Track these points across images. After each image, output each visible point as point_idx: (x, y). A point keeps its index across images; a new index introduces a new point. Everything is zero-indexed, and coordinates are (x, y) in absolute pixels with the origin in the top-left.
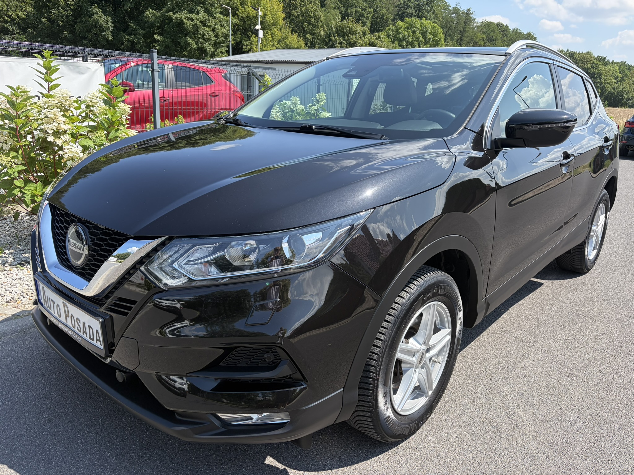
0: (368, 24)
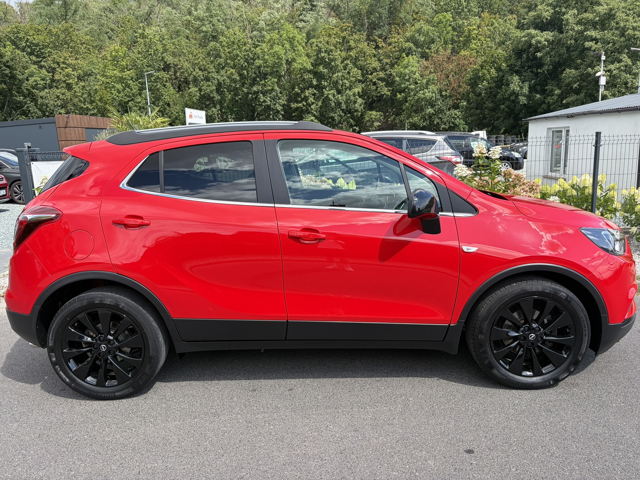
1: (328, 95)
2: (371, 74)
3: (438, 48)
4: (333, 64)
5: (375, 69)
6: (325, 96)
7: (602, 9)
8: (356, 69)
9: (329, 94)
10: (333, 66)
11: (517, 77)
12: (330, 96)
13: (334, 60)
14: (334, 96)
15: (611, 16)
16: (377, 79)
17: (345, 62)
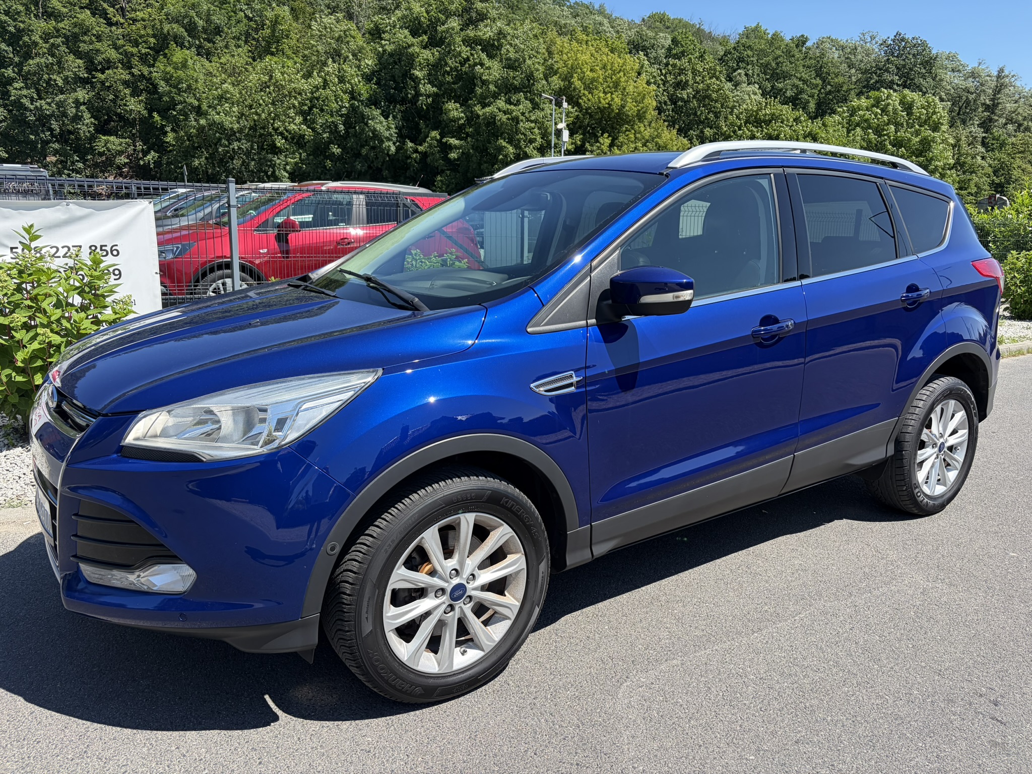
0: (812, 106)
1: (19, 99)
2: (103, 71)
4: (26, 39)
6: (13, 98)
8: (73, 57)
9: (21, 97)
10: (24, 43)
11: (378, 112)
12: (24, 101)
13: (29, 31)
14: (32, 100)
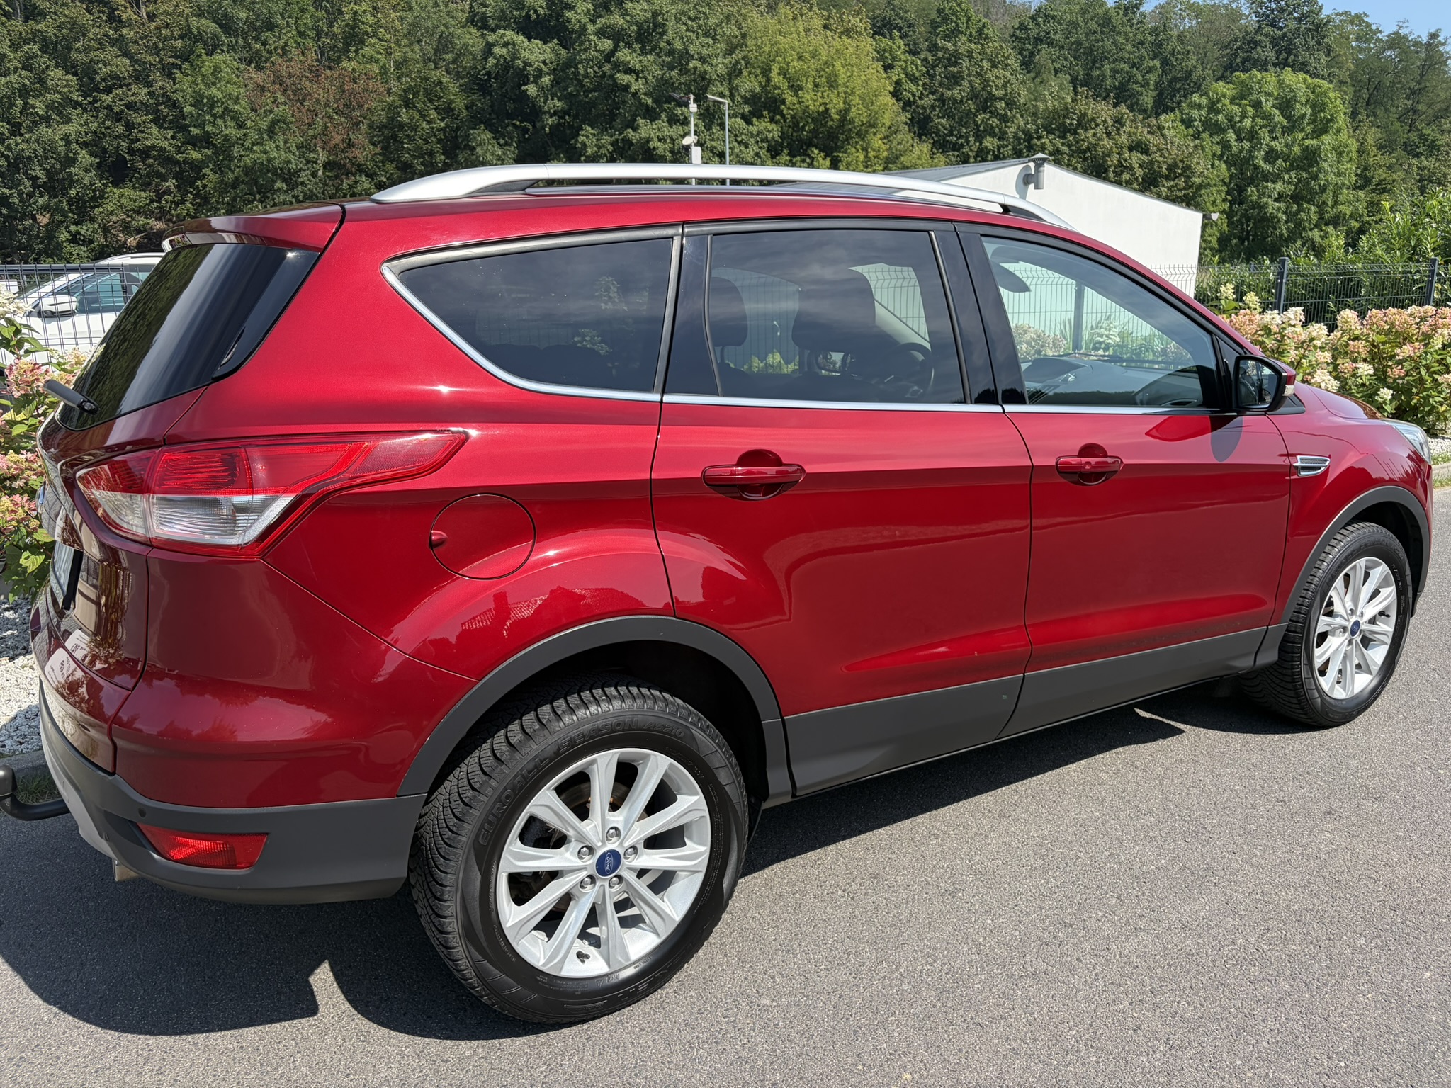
0: (1148, 99)
2: (108, 90)
3: (286, 44)
5: (117, 81)
7: (639, 10)
8: (60, 73)
11: (489, 135)
15: (656, 25)
16: (125, 105)
17: (26, 48)
